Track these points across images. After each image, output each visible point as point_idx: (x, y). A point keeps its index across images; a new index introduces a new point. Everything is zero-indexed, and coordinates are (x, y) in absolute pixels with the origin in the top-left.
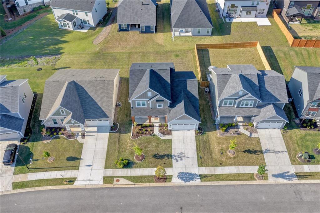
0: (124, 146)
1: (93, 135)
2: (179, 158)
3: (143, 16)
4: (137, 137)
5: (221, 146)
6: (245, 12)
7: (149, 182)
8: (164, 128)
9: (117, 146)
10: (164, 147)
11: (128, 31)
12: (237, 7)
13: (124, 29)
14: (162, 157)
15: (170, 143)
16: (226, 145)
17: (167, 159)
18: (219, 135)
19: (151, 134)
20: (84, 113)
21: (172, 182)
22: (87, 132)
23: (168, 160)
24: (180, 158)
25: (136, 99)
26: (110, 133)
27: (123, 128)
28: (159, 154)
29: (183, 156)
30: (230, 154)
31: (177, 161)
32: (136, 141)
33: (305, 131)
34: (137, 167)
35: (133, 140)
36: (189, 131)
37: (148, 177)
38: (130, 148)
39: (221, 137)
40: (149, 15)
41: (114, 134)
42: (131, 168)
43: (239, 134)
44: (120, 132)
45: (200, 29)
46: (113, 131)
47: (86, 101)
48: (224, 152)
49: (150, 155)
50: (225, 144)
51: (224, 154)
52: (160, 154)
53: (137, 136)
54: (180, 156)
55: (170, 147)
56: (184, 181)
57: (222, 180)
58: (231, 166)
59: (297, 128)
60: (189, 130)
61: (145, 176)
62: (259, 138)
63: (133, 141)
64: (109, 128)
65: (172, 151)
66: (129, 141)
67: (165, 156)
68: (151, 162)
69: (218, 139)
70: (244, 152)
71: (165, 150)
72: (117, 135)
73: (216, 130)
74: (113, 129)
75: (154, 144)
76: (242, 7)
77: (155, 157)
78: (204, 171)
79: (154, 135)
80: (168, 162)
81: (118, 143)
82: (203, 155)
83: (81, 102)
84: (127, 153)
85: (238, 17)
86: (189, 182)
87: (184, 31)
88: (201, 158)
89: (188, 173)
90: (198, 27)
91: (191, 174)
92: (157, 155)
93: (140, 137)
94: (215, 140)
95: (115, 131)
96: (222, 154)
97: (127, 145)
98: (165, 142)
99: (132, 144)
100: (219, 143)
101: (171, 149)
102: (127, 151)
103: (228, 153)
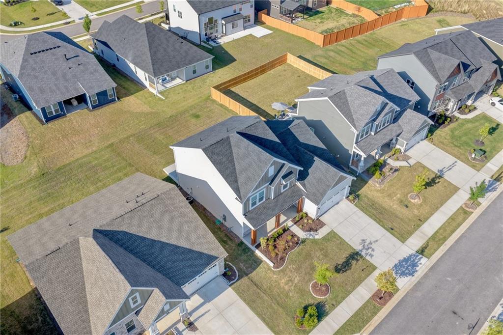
0: (276, 289)
1: (206, 312)
3: (81, 79)
4: (284, 261)
5: (395, 198)
6: (230, 25)
7: (375, 314)
8: (305, 220)
9: (266, 298)
10: (334, 248)
11: (64, 115)
12: (216, 21)
13: (54, 114)
14: (347, 264)
15: (337, 237)
16: (400, 193)
17: (356, 263)
18: (378, 185)
19: (297, 243)
20: (170, 278)
21: (400, 288)
22: (191, 314)
26: (230, 286)
27: (241, 264)
28: (339, 263)
29: (369, 244)
30: (416, 201)
31: (371, 256)
32: (287, 267)
33: (446, 129)
34: (334, 306)
35: (281, 270)
37: (365, 307)
38: (290, 287)
39: (383, 186)
40: (92, 73)
41: (240, 281)
42: (327, 315)
43: (396, 170)
44: (243, 274)
45: (195, 65)
46: (234, 280)
48: (406, 203)
50: (397, 192)
51: (409, 205)
52: (341, 262)
53: (282, 259)
55: (342, 242)
56: (410, 275)
57: (445, 239)
58: (432, 214)
59: (436, 130)
60: (338, 203)
61: (359, 309)
62: (418, 162)
63: (283, 271)
64: (223, 280)
65: (350, 246)
66: (275, 276)
68: (343, 282)
69: (382, 191)
70: (424, 188)
71: (342, 252)
72: (245, 280)
73: (366, 182)
74: (228, 275)
75: (317, 253)
76: (222, 19)
77: (339, 272)
78: (415, 243)
79: (304, 241)
80: (364, 265)
81: (262, 293)
82: (390, 223)
84: (293, 297)
85: (222, 36)
86: (417, 271)
87: (167, 78)
88: (392, 229)
89: (403, 261)
90: (190, 62)
91: (406, 260)
92: (339, 267)
93: (287, 257)
94: (380, 195)
95: (237, 279)
96: (407, 207)
97: (279, 284)
98: (328, 240)
99: (286, 279)
100: (388, 195)
101: (348, 244)
102: (291, 295)
103: (413, 201)
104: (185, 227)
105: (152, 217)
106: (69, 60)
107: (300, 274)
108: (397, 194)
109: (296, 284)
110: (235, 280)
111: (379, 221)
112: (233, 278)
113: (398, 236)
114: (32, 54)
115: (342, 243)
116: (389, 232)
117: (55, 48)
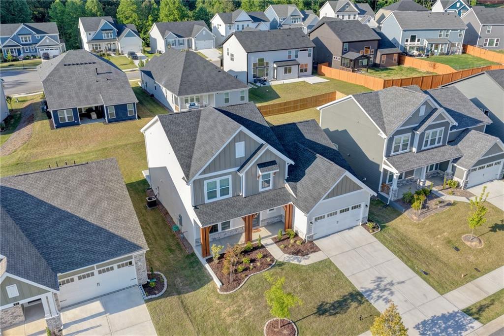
0: (212, 319)
2: (383, 290)
4: (239, 284)
5: (439, 236)
6: (282, 70)
8: (292, 241)
9: (190, 328)
10: (323, 281)
12: (267, 64)
14: (340, 306)
15: (333, 268)
16: (450, 231)
17: (357, 308)
18: (415, 218)
19: (270, 265)
20: (47, 260)
22: (66, 326)
23: (360, 308)
24: (385, 290)
25: (204, 172)
26: (147, 301)
28: (326, 301)
29: (388, 284)
30: (474, 244)
31: (387, 301)
32: (241, 293)
35: (231, 295)
36: (351, 230)
38: (235, 320)
39: (423, 220)
40: (117, 88)
41: (163, 300)
43: (450, 205)
44: (175, 290)
45: (228, 93)
46: (155, 294)
47: (42, 224)
48: (457, 245)
49: (304, 313)
50: (444, 229)
51: (461, 248)
52: (330, 300)
53: (238, 281)
54: (382, 286)
55: (339, 275)
60: (351, 228)
62: (486, 201)
64: (140, 291)
65: (350, 283)
66: (218, 302)
67: (345, 300)
68: (323, 330)
69: (420, 226)
70: (491, 231)
71: (334, 288)
72: (174, 300)
73: (400, 214)
74: (151, 288)
76: (274, 62)
77: (323, 314)
78: (462, 298)
79: (280, 264)
80: (365, 312)
81: (188, 320)
82: (424, 266)
83: (24, 230)
85: (272, 80)
88: (426, 274)
89: (439, 318)
92: (326, 307)
93: (246, 279)
94: (416, 230)
95: (161, 294)
96: (457, 249)
97: (220, 313)
98: (318, 270)
99: (234, 307)
100: (430, 232)
101: (347, 280)
102: (231, 331)
103: (468, 244)
104: (105, 204)
105: (66, 183)
106: (99, 75)
107: (256, 305)
108: (444, 232)
109: (245, 318)
110: (158, 295)
111: (407, 261)
112: (156, 292)
113: (435, 284)
114: (65, 65)
115: (338, 277)
116: (421, 276)
117: (90, 63)
